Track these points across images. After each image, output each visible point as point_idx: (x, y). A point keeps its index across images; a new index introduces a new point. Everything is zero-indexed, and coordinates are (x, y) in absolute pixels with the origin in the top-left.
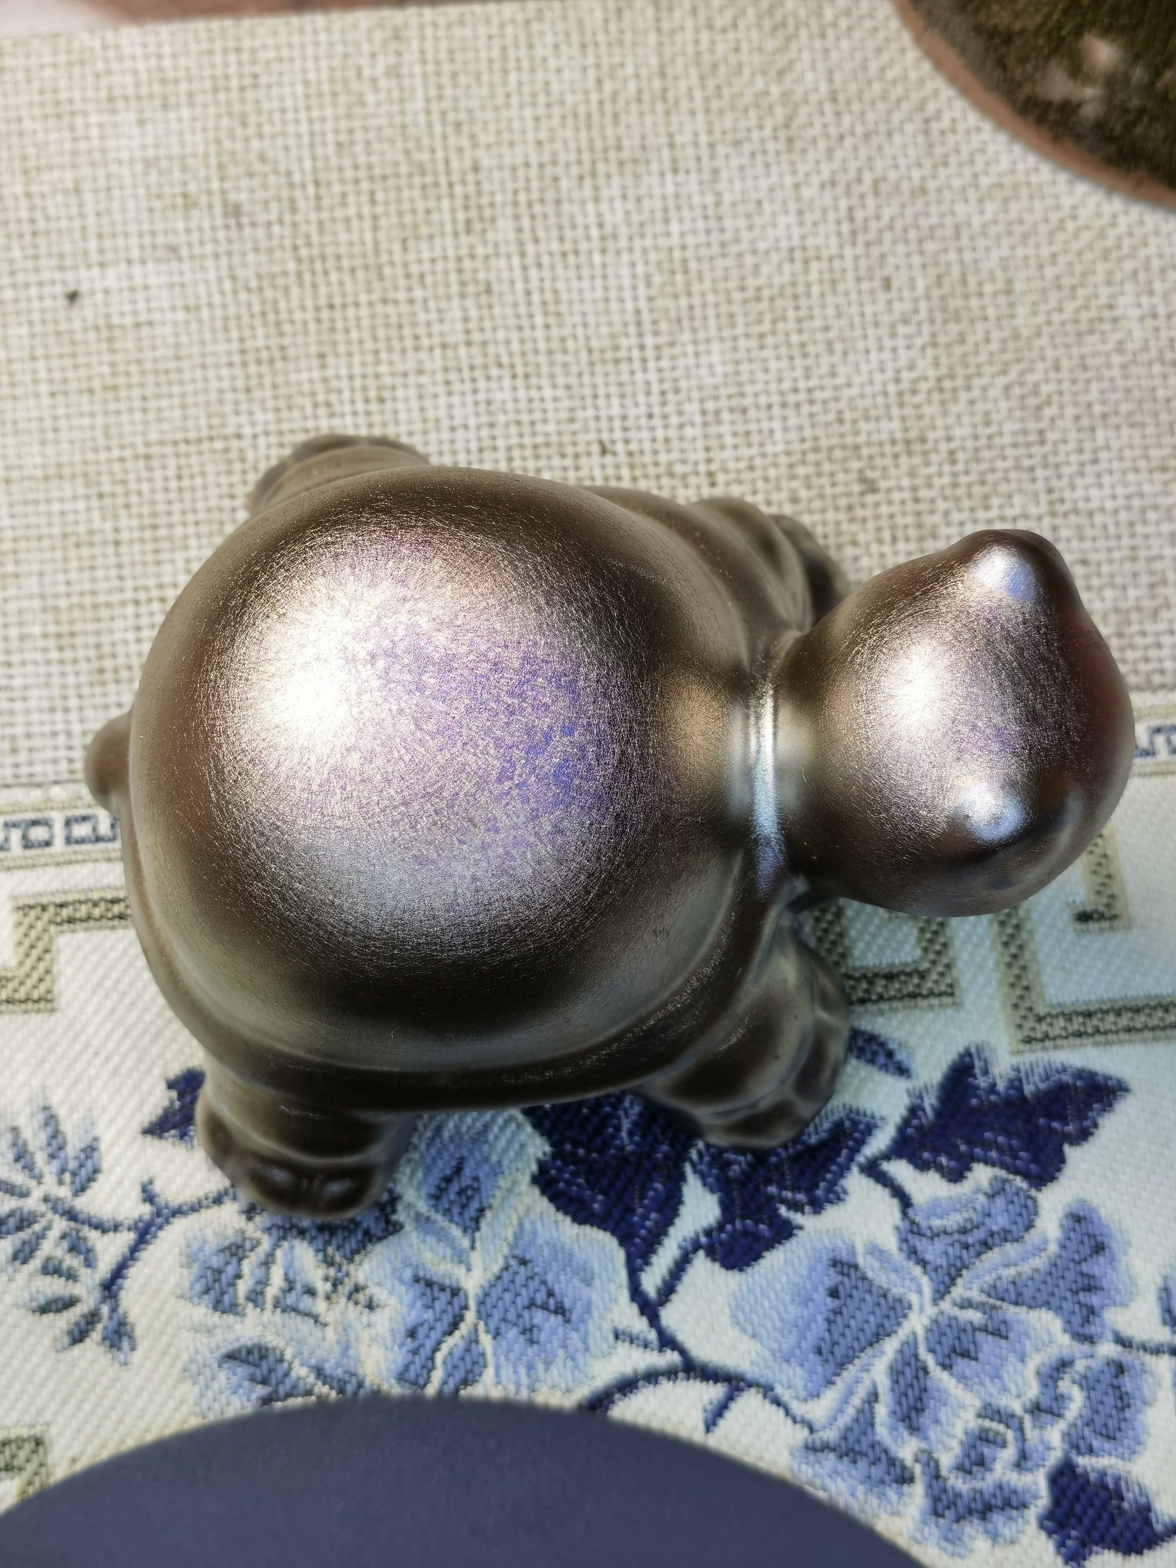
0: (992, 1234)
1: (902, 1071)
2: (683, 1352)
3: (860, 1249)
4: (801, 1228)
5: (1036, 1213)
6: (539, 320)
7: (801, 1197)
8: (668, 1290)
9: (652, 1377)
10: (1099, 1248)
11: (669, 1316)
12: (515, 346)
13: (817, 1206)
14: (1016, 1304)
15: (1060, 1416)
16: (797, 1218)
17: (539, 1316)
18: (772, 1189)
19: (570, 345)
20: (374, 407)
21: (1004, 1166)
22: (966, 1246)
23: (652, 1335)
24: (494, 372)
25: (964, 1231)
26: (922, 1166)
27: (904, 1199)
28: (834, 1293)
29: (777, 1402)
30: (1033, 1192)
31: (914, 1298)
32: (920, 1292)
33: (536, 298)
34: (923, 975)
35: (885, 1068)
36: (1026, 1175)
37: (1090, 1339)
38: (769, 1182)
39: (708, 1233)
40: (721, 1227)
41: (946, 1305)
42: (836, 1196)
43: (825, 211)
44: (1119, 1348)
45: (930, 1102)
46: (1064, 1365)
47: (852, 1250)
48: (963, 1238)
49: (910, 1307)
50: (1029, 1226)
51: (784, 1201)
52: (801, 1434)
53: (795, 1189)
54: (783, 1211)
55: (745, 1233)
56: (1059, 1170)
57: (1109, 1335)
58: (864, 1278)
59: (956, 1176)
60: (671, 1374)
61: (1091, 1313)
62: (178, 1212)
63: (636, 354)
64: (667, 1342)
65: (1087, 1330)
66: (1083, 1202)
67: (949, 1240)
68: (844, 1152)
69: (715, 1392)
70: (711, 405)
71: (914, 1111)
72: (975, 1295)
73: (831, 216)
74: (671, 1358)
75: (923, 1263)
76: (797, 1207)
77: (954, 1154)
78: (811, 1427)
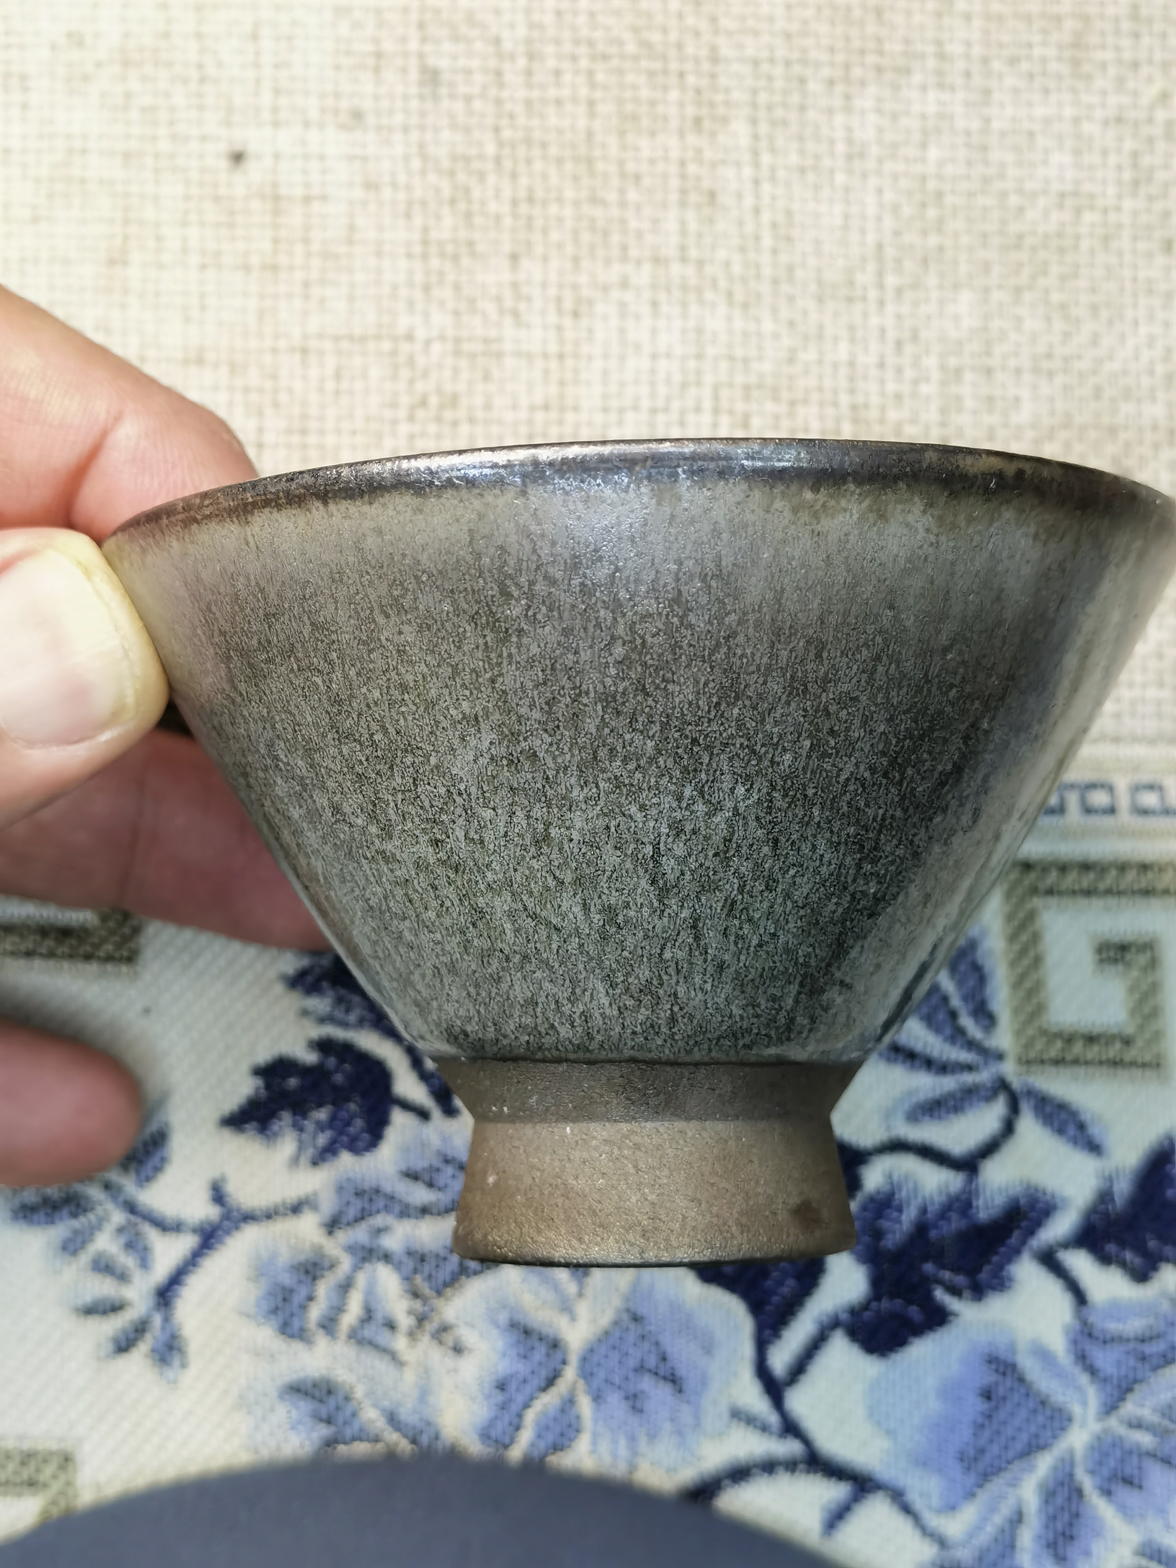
1: (1094, 1148)
2: (807, 1441)
3: (1022, 1347)
4: (956, 1315)
6: (767, 241)
7: (960, 1280)
8: (799, 1369)
9: (769, 1467)
11: (797, 1400)
12: (737, 269)
13: (978, 1292)
16: (954, 1304)
17: (647, 1383)
18: (929, 1267)
19: (799, 273)
20: (568, 321)
22: (1143, 1358)
23: (774, 1419)
24: (709, 295)
25: (1142, 1340)
26: (1105, 1259)
27: (1079, 1296)
28: (987, 1394)
29: (907, 1509)
31: (1076, 1409)
32: (1085, 1404)
33: (766, 217)
34: (1127, 1041)
35: (1075, 1141)
38: (926, 1258)
39: (852, 1310)
40: (865, 1306)
41: (1113, 1423)
42: (1001, 1283)
43: (1105, 153)
45: (1123, 1188)
47: (1012, 1347)
48: (1141, 1347)
49: (1070, 1420)
51: (941, 1282)
52: (929, 1551)
53: (956, 1270)
54: (940, 1294)
55: (894, 1315)
58: (1022, 1381)
59: (1141, 1276)
60: (791, 1466)
62: (249, 1217)
63: (873, 294)
64: (790, 1428)
67: (1124, 1348)
68: (1016, 1234)
69: (837, 1491)
70: (953, 361)
71: (1105, 1196)
72: (1147, 1413)
73: (1113, 159)
74: (793, 1447)
75: (1092, 1371)
76: (956, 1291)
77: (1141, 1250)
78: (942, 1542)
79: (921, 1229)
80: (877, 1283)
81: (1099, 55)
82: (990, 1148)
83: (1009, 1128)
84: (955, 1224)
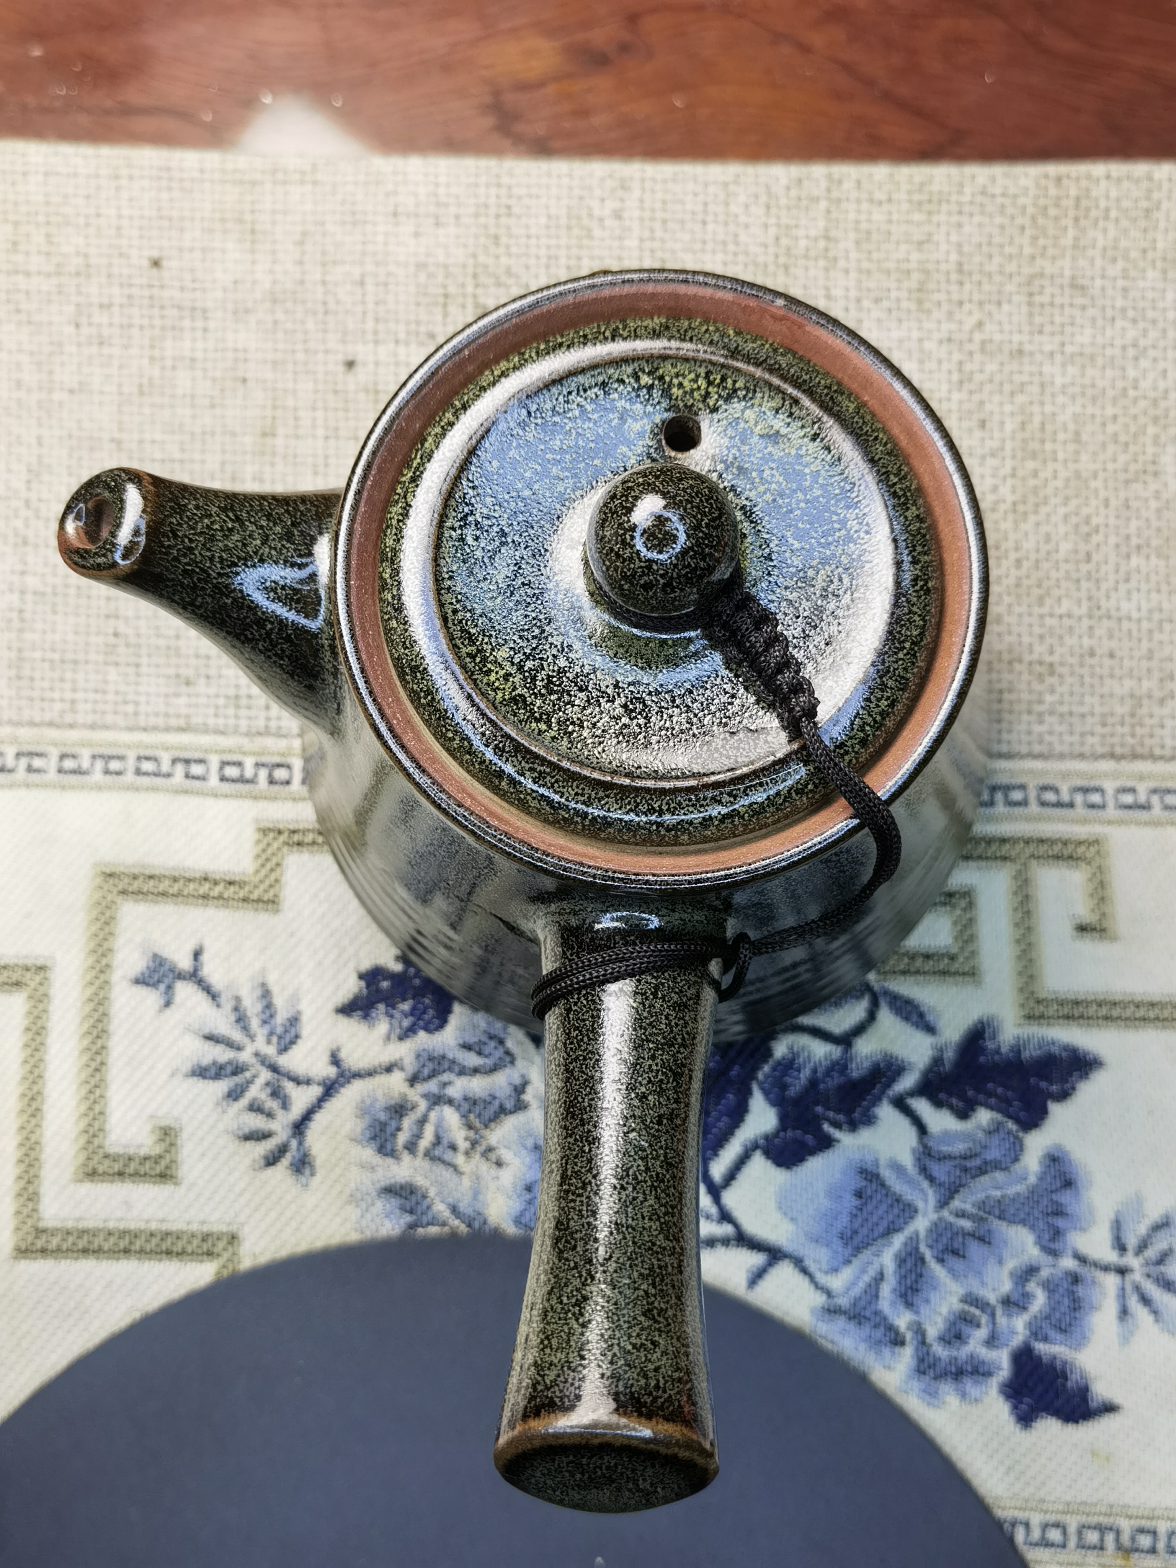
0: (986, 1163)
1: (930, 1029)
2: (736, 1225)
3: (882, 1162)
4: (838, 1141)
5: (1022, 1150)
7: (841, 1117)
8: (731, 1176)
9: (711, 1243)
10: (1068, 1183)
11: (729, 1198)
13: (853, 1126)
14: (1000, 1218)
15: (1025, 1309)
16: (836, 1134)
18: (819, 1109)
21: (999, 1110)
22: (966, 1170)
23: (715, 1210)
25: (965, 1158)
26: (938, 1104)
27: (921, 1128)
28: (859, 1194)
29: (805, 1271)
30: (1021, 1134)
31: (920, 1205)
32: (926, 1200)
34: (953, 958)
35: (917, 1025)
36: (1017, 1120)
37: (1054, 1253)
38: (817, 1104)
39: (767, 1138)
40: (776, 1134)
41: (945, 1213)
42: (869, 1120)
43: (940, 362)
44: (1076, 1263)
45: (950, 1055)
46: (1031, 1271)
47: (876, 1163)
48: (964, 1163)
49: (916, 1211)
50: (1016, 1159)
51: (827, 1119)
52: (820, 1299)
53: (838, 1111)
54: (826, 1127)
55: (796, 1141)
56: (1042, 1119)
57: (1070, 1253)
58: (883, 1185)
59: (963, 1115)
60: (725, 1242)
61: (1057, 1234)
62: (356, 1075)
64: (725, 1217)
65: (1052, 1246)
66: (1059, 1147)
67: (953, 1163)
68: (878, 1086)
69: (757, 1259)
71: (937, 1061)
72: (968, 1207)
73: (945, 366)
74: (727, 1229)
75: (931, 1179)
76: (837, 1125)
77: (963, 1097)
78: (829, 1293)
79: (813, 1083)
80: (784, 1120)
81: (936, 296)
82: (860, 1030)
83: (872, 1016)
84: (836, 1080)
